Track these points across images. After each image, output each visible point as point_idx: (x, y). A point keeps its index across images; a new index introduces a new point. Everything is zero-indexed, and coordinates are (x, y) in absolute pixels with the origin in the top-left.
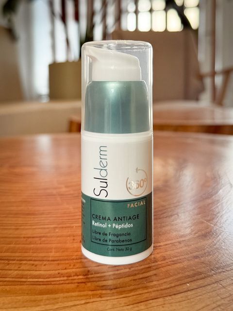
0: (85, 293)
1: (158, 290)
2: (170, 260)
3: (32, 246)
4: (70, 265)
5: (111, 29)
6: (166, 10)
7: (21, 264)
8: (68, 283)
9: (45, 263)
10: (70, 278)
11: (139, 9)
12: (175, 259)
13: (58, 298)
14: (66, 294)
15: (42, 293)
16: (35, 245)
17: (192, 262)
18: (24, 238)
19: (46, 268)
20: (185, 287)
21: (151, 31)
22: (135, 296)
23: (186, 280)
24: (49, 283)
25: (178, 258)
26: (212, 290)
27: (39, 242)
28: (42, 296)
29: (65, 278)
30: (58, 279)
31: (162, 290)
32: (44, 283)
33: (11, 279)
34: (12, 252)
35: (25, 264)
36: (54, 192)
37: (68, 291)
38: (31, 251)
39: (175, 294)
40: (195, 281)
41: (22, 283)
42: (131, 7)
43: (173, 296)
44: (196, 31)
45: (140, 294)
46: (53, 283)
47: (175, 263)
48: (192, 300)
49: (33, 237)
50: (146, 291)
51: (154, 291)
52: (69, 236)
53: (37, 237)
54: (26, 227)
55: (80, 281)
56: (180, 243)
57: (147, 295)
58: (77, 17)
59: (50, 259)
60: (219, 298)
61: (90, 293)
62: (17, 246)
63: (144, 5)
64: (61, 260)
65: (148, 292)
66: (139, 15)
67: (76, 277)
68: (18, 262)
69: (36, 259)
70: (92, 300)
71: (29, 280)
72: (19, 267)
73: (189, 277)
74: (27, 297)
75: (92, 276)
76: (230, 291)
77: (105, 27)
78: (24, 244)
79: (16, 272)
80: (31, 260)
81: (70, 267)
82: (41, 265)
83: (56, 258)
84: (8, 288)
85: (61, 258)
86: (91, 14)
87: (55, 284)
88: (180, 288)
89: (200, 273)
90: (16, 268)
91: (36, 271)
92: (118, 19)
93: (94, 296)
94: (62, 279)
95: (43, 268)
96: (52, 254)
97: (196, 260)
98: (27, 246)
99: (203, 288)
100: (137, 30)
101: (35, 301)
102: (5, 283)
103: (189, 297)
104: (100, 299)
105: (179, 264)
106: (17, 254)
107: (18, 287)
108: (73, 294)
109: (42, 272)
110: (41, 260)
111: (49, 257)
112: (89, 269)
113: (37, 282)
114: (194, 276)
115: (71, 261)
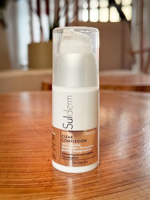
0: (51, 193)
1: (98, 191)
2: (108, 172)
3: (16, 163)
4: (41, 175)
5: (71, 20)
6: (109, 7)
7: (8, 174)
8: (40, 187)
9: (24, 174)
10: (41, 183)
11: (91, 6)
12: (111, 171)
13: (33, 196)
14: (38, 194)
15: (22, 193)
16: (18, 163)
17: (122, 174)
18: (11, 158)
19: (25, 177)
20: (116, 190)
21: (99, 22)
22: (83, 195)
23: (117, 185)
24: (27, 186)
25: (113, 171)
26: (134, 191)
27: (21, 161)
28: (22, 195)
29: (38, 183)
30: (33, 184)
31: (101, 191)
32: (23, 187)
33: (1, 184)
34: (2, 167)
35: (11, 174)
36: (32, 129)
37: (39, 191)
38: (15, 166)
39: (109, 194)
40: (123, 185)
41: (9, 186)
42: (85, 5)
43: (109, 195)
44: (130, 22)
45: (87, 194)
46: (29, 186)
47: (110, 174)
48: (121, 198)
49: (17, 158)
50: (91, 192)
51: (96, 192)
52: (41, 157)
53: (19, 157)
54: (13, 151)
55: (47, 185)
56: (114, 161)
57: (91, 194)
58: (48, 12)
59: (28, 171)
60: (139, 196)
61: (54, 193)
62: (6, 163)
63: (94, 4)
64: (35, 172)
65: (92, 193)
66: (91, 11)
67: (44, 183)
68: (7, 173)
69: (18, 171)
70: (55, 197)
71: (13, 184)
72: (7, 177)
73: (119, 183)
74: (12, 195)
76: (146, 192)
77: (67, 19)
78: (10, 162)
79: (5, 180)
80: (15, 172)
81: (41, 177)
82: (22, 175)
83: (32, 171)
85: (35, 171)
86: (58, 10)
87: (31, 187)
88: (113, 190)
89: (128, 181)
90: (5, 177)
91: (18, 179)
92: (76, 13)
93: (56, 195)
94: (35, 184)
95: (23, 177)
97: (125, 173)
98: (12, 163)
99: (129, 190)
100: (89, 21)
103: (119, 196)
104: (60, 197)
105: (113, 175)
106: (6, 168)
107: (6, 189)
108: (42, 193)
109: (22, 180)
110: (21, 172)
111: (28, 170)
112: (54, 177)
113: (19, 186)
114: (123, 183)
115: (42, 173)
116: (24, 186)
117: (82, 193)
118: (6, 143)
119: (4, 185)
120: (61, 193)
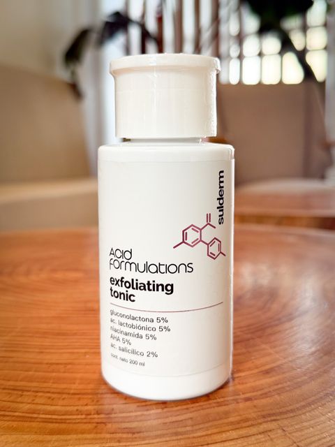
0: (102, 436)
1: (189, 438)
3: (54, 374)
4: (93, 401)
6: (281, 53)
7: (36, 396)
8: (86, 423)
9: (64, 396)
10: (89, 417)
11: (245, 53)
13: (70, 440)
14: (80, 436)
15: (52, 433)
16: (57, 374)
17: (241, 405)
18: (47, 364)
19: (65, 402)
20: (224, 436)
21: (260, 84)
22: (159, 444)
23: (227, 428)
24: (63, 421)
25: (226, 399)
26: (256, 442)
27: (63, 370)
28: (51, 436)
29: (83, 416)
30: (75, 417)
31: (194, 437)
32: (56, 421)
33: (21, 414)
34: (28, 381)
35: (41, 396)
37: (83, 432)
38: (51, 381)
39: (208, 444)
40: (238, 429)
41: (32, 419)
42: (234, 51)
44: (323, 84)
45: (166, 441)
49: (58, 364)
50: (174, 438)
51: (185, 439)
53: (61, 364)
55: (100, 421)
59: (72, 391)
61: (108, 436)
62: (37, 373)
63: (250, 48)
64: (84, 394)
66: (245, 61)
67: (96, 416)
68: (33, 394)
69: (55, 390)
70: (108, 445)
71: (41, 416)
72: (33, 400)
73: (232, 423)
74: (34, 437)
75: (116, 415)
78: (44, 372)
79: (28, 406)
80: (49, 392)
81: (92, 403)
82: (59, 398)
83: (78, 392)
84: (15, 424)
85: (83, 391)
87: (69, 423)
88: (218, 438)
89: (247, 420)
90: (29, 401)
91: (52, 405)
93: (112, 440)
94: (79, 417)
95: (61, 402)
96: (75, 387)
98: (47, 374)
100: (240, 83)
101: (42, 441)
102: (13, 418)
104: (118, 444)
106: (34, 384)
107: (26, 424)
108: (88, 436)
109: (58, 408)
110: (59, 393)
111: (71, 389)
112: (114, 406)
113: (50, 419)
114: (238, 423)
115: (95, 396)
116: (59, 421)
117: (158, 440)
118: (45, 334)
119: (23, 417)
120: (121, 438)
